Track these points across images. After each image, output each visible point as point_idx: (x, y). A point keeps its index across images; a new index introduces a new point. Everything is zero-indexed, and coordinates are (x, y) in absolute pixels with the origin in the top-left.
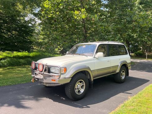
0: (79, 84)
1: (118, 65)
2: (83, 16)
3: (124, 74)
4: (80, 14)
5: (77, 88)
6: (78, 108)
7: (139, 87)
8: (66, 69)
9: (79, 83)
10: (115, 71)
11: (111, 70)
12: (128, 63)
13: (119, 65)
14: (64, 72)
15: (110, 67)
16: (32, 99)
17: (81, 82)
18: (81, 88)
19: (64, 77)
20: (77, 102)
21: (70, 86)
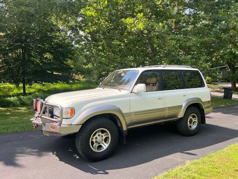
0: (99, 135)
1: (180, 104)
2: (141, 26)
3: (196, 120)
4: (136, 22)
5: (96, 142)
6: (89, 174)
7: (217, 145)
8: (73, 111)
9: (100, 133)
10: (175, 116)
11: (167, 113)
12: (203, 103)
13: (184, 105)
14: (69, 115)
15: (164, 108)
16: (35, 153)
17: (103, 132)
18: (104, 142)
19: (70, 123)
20: (92, 164)
21: (81, 137)
